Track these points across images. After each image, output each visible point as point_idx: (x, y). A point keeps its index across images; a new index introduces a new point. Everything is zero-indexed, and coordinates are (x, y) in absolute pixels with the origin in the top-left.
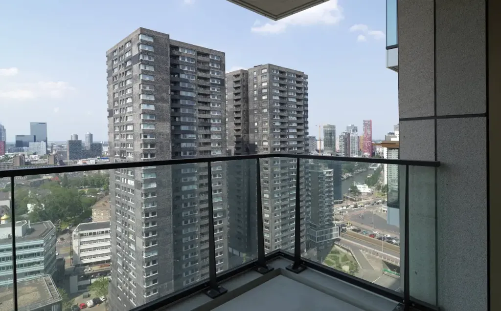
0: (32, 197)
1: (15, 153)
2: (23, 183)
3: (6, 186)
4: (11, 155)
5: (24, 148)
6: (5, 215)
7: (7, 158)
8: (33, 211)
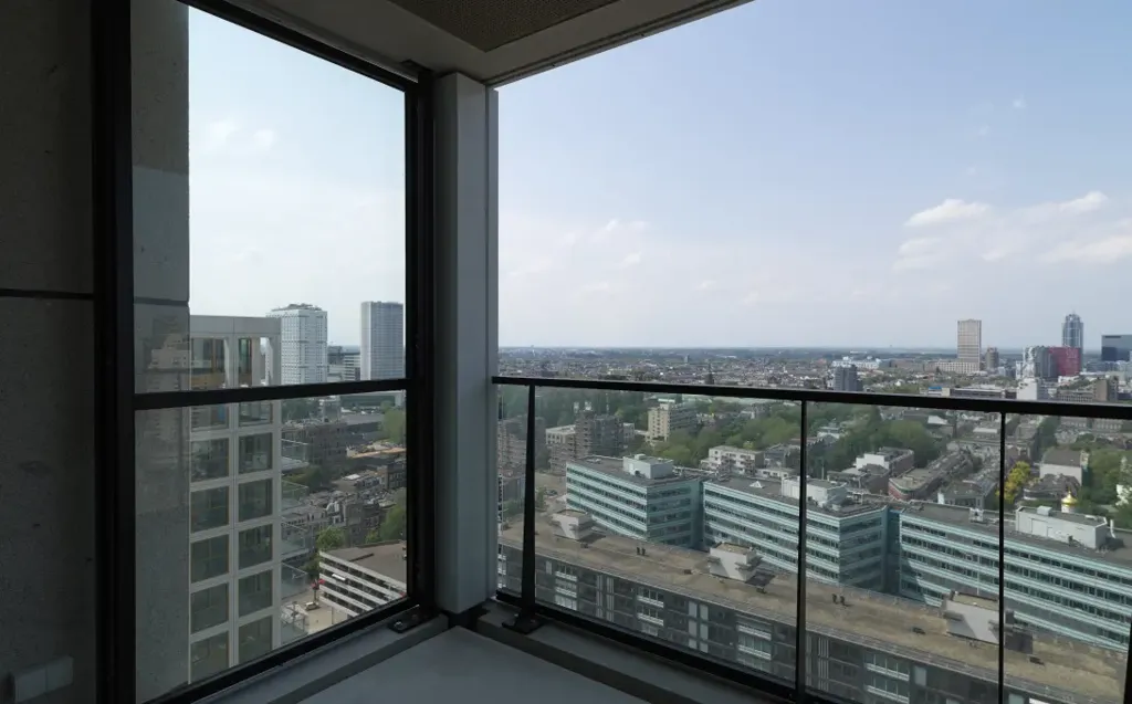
0: (1127, 471)
1: (1100, 373)
2: (1111, 439)
3: (1078, 439)
4: (1090, 376)
5: (1118, 363)
6: (1069, 496)
7: (1083, 382)
8: (1126, 501)
